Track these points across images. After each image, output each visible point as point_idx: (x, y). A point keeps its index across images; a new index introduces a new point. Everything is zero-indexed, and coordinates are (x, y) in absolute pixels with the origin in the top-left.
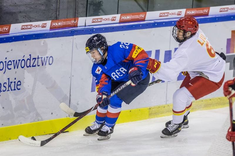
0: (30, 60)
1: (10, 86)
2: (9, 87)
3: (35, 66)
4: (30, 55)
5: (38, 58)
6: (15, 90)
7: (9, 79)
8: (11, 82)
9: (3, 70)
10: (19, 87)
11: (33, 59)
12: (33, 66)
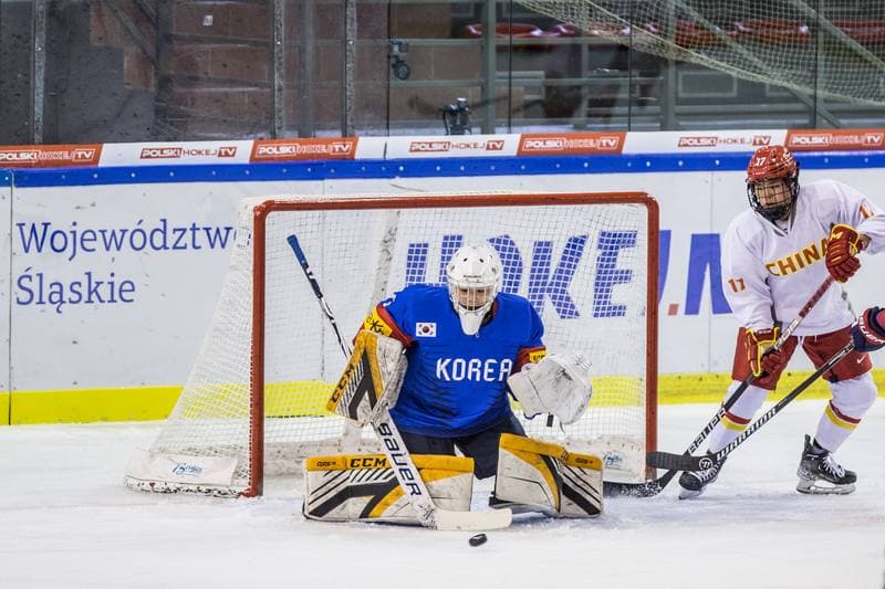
0: (164, 232)
1: (95, 290)
2: (90, 293)
3: (185, 248)
4: (164, 221)
5: (194, 229)
6: (112, 301)
7: (89, 274)
8: (98, 284)
9: (67, 250)
10: (126, 295)
11: (175, 230)
12: (175, 247)
